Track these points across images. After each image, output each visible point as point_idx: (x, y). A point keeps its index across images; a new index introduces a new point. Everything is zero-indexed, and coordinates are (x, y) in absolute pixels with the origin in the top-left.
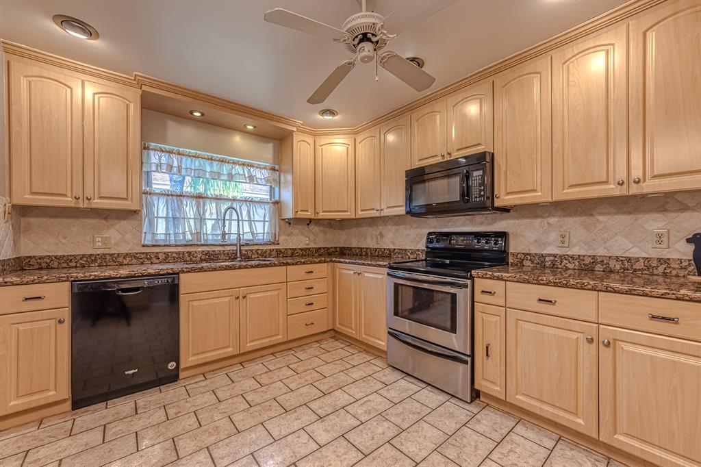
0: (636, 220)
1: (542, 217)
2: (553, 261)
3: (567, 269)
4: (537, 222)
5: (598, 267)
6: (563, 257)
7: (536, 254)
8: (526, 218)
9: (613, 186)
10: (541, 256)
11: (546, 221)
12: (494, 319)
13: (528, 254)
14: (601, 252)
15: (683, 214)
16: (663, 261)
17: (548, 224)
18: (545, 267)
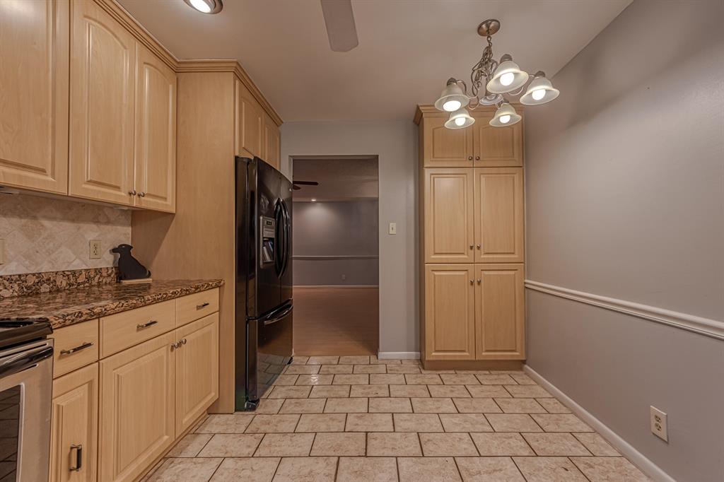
5: (45, 288)
15: (108, 227)
16: (98, 271)
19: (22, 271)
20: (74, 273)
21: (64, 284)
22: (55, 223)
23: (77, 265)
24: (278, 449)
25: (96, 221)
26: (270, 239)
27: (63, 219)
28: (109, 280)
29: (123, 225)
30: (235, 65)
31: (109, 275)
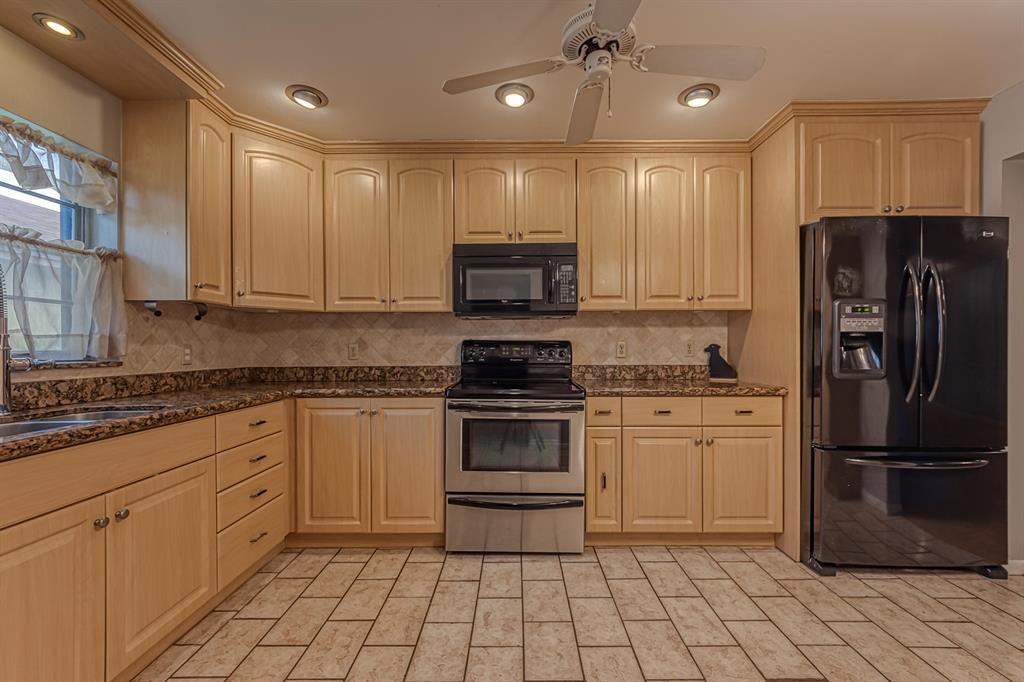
0: (675, 332)
1: (602, 326)
2: (613, 373)
3: (625, 379)
4: (598, 331)
5: (650, 376)
6: (622, 368)
7: (597, 366)
8: (586, 326)
9: (682, 301)
10: (603, 368)
11: (605, 330)
12: (608, 442)
13: (590, 366)
14: (651, 362)
15: (703, 329)
16: (692, 367)
17: (609, 334)
18: (606, 379)
19: (637, 363)
20: (671, 367)
21: (663, 375)
22: (657, 328)
23: (674, 361)
25: (691, 324)
27: (663, 325)
28: (702, 376)
29: (718, 325)
31: (703, 372)
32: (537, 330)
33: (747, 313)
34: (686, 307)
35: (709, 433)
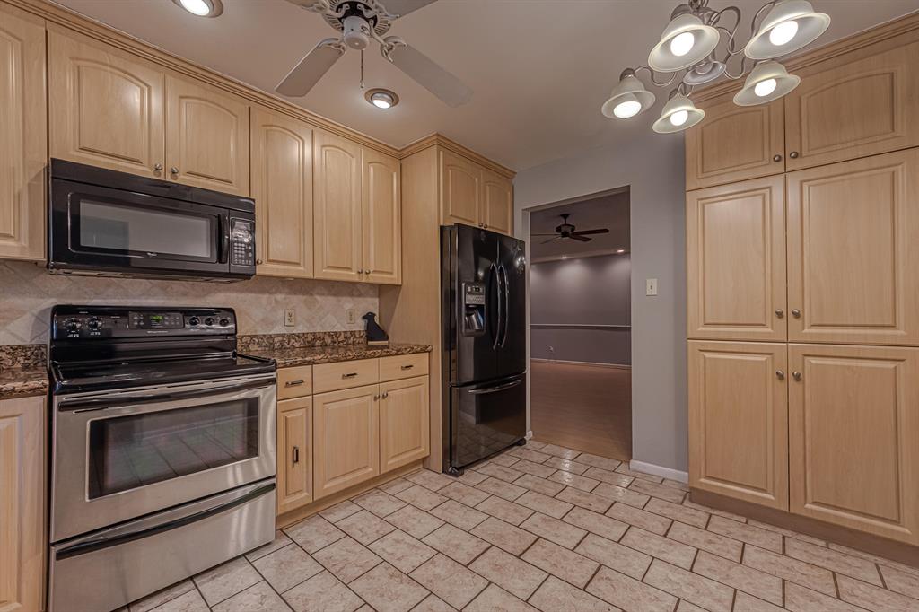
0: (340, 301)
1: (268, 292)
2: (281, 342)
3: (294, 348)
4: (265, 297)
5: (318, 343)
6: (291, 336)
7: (264, 335)
8: (251, 292)
9: (353, 273)
10: (271, 337)
11: (273, 297)
12: (299, 413)
13: (256, 336)
14: (318, 329)
15: (360, 299)
16: (353, 333)
17: (276, 300)
18: (273, 350)
19: (305, 331)
20: (336, 333)
21: (330, 341)
22: (323, 297)
23: (339, 328)
24: (449, 515)
25: (351, 295)
26: (479, 308)
27: (329, 295)
28: (361, 340)
29: (372, 296)
30: (435, 137)
31: (361, 337)
32: (185, 294)
33: (398, 287)
34: (357, 279)
35: (383, 388)
